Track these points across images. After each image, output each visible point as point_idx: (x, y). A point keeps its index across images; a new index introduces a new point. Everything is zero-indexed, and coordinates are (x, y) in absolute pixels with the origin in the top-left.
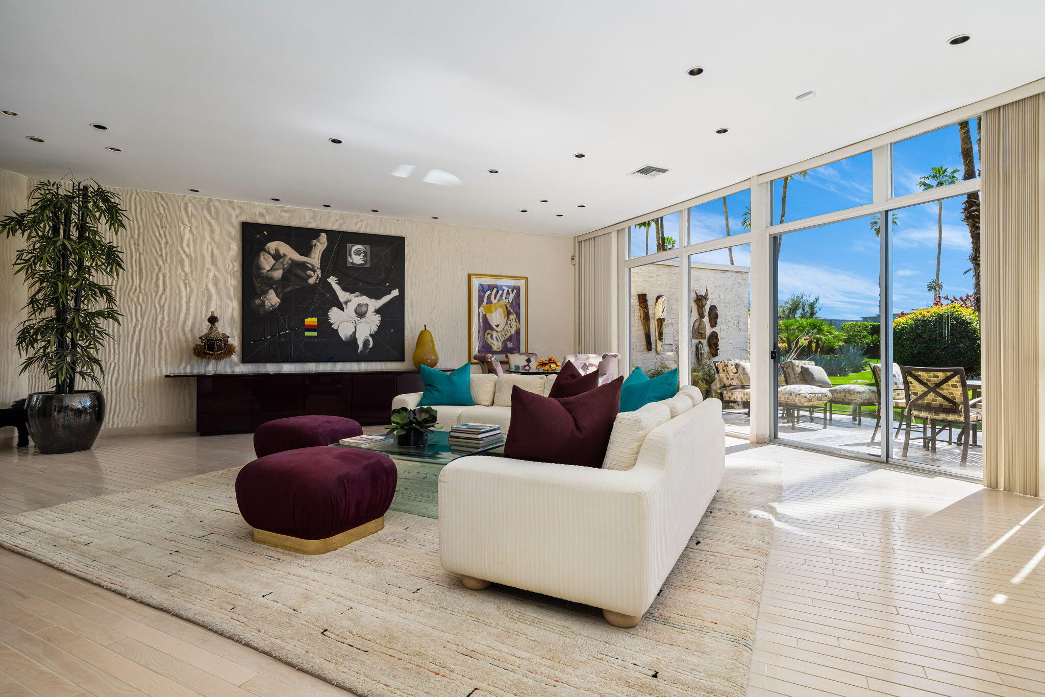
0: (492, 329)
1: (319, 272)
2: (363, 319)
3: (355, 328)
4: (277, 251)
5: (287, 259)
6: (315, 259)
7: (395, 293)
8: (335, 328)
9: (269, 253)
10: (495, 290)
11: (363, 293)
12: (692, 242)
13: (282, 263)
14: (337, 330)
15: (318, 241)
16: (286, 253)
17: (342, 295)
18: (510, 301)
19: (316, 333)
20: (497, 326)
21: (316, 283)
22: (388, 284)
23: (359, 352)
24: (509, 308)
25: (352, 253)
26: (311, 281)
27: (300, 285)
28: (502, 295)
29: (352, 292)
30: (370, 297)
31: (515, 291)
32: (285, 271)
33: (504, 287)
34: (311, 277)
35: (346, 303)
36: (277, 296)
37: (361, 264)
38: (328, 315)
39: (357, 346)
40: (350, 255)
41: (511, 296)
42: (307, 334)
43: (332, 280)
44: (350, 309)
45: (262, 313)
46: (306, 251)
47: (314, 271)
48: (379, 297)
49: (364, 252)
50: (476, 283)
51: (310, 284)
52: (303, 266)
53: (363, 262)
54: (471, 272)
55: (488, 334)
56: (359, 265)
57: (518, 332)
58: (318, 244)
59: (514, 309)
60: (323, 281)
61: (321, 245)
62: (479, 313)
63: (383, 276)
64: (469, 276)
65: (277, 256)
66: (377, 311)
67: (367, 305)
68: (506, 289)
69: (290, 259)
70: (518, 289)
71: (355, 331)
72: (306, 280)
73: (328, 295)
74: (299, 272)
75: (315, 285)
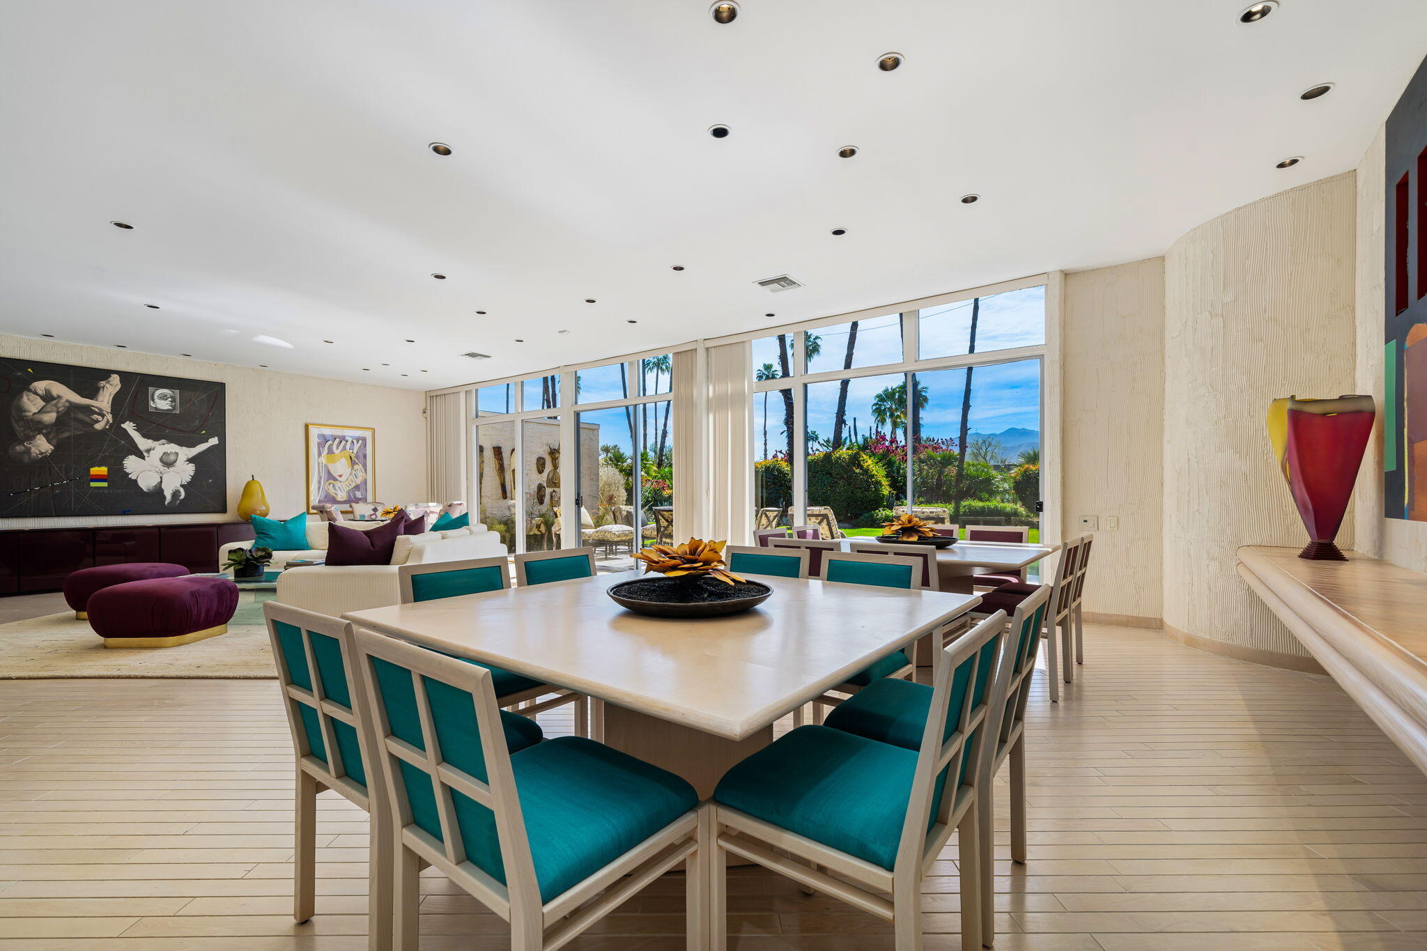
0: (335, 479)
1: (110, 417)
2: (172, 469)
3: (161, 478)
4: (48, 392)
5: (63, 401)
6: (104, 401)
7: (214, 441)
8: (134, 478)
9: (36, 393)
10: (337, 440)
11: (171, 440)
12: (525, 410)
13: (55, 405)
14: (135, 481)
15: (108, 382)
16: (61, 394)
17: (142, 443)
18: (355, 452)
19: (107, 483)
20: (341, 476)
21: (105, 428)
22: (204, 432)
23: (166, 503)
24: (353, 458)
25: (156, 397)
26: (98, 426)
27: (81, 430)
28: (345, 446)
29: (156, 439)
30: (181, 444)
31: (360, 441)
32: (60, 414)
33: (347, 438)
34: (97, 421)
35: (148, 451)
36: (49, 442)
37: (168, 410)
38: (123, 464)
39: (164, 498)
40: (153, 400)
41: (356, 446)
42: (93, 484)
43: (129, 426)
44: (154, 458)
45: (26, 461)
46: (93, 393)
47: (103, 416)
48: (192, 445)
49: (171, 397)
50: (314, 432)
51: (96, 430)
52: (88, 410)
53: (170, 408)
54: (308, 421)
55: (330, 484)
56: (164, 410)
57: (365, 482)
58: (108, 385)
59: (358, 459)
60: (116, 428)
61: (111, 387)
62: (319, 463)
63: (197, 423)
64: (307, 427)
65: (48, 397)
66: (190, 461)
67: (177, 454)
68: (350, 440)
69: (67, 401)
70: (364, 440)
71: (161, 482)
72: (92, 426)
73: (123, 442)
74: (81, 416)
75: (104, 431)
